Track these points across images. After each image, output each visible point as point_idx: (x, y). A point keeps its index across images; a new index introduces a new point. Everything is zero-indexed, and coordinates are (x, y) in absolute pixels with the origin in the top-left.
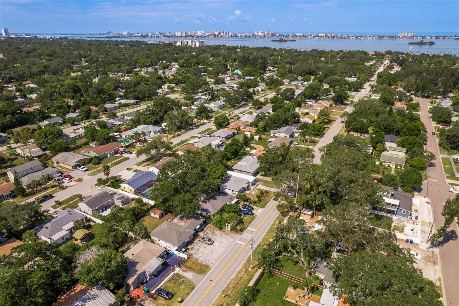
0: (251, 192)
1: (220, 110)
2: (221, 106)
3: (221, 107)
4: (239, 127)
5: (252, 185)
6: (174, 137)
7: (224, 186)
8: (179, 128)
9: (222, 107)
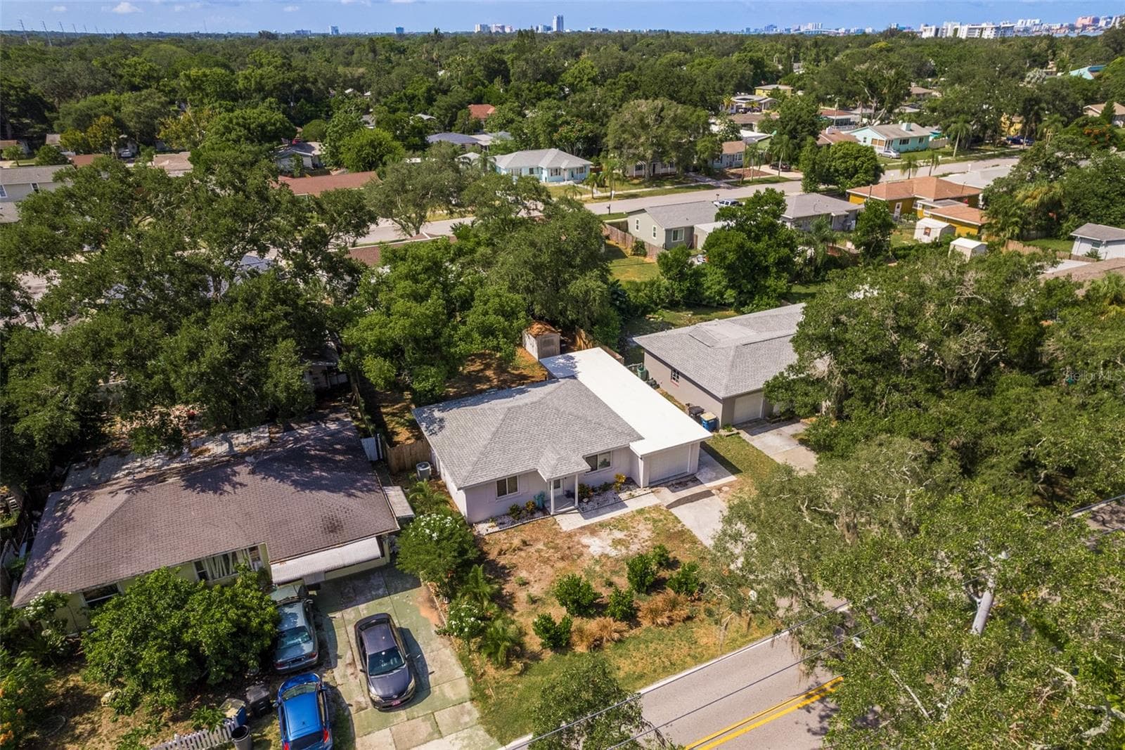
0: (593, 530)
1: (893, 154)
2: (904, 141)
3: (903, 147)
4: (913, 200)
5: (654, 484)
6: (609, 198)
7: (432, 421)
8: (656, 180)
9: (910, 146)
